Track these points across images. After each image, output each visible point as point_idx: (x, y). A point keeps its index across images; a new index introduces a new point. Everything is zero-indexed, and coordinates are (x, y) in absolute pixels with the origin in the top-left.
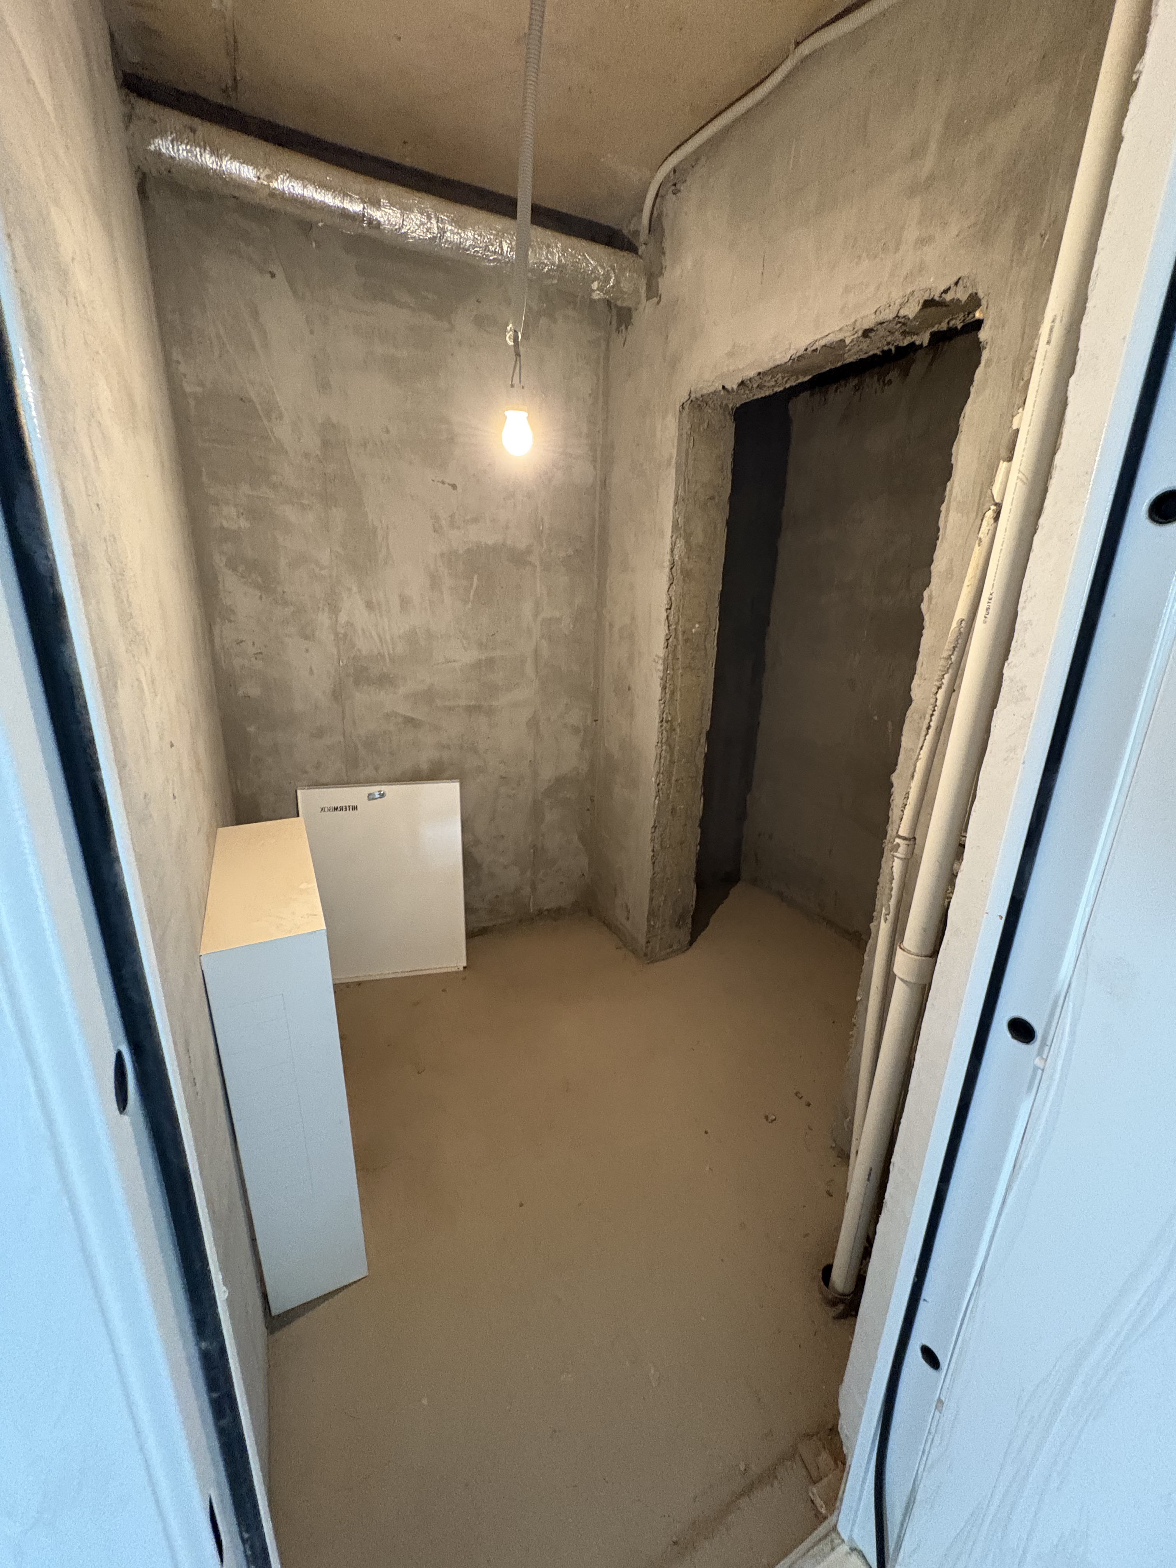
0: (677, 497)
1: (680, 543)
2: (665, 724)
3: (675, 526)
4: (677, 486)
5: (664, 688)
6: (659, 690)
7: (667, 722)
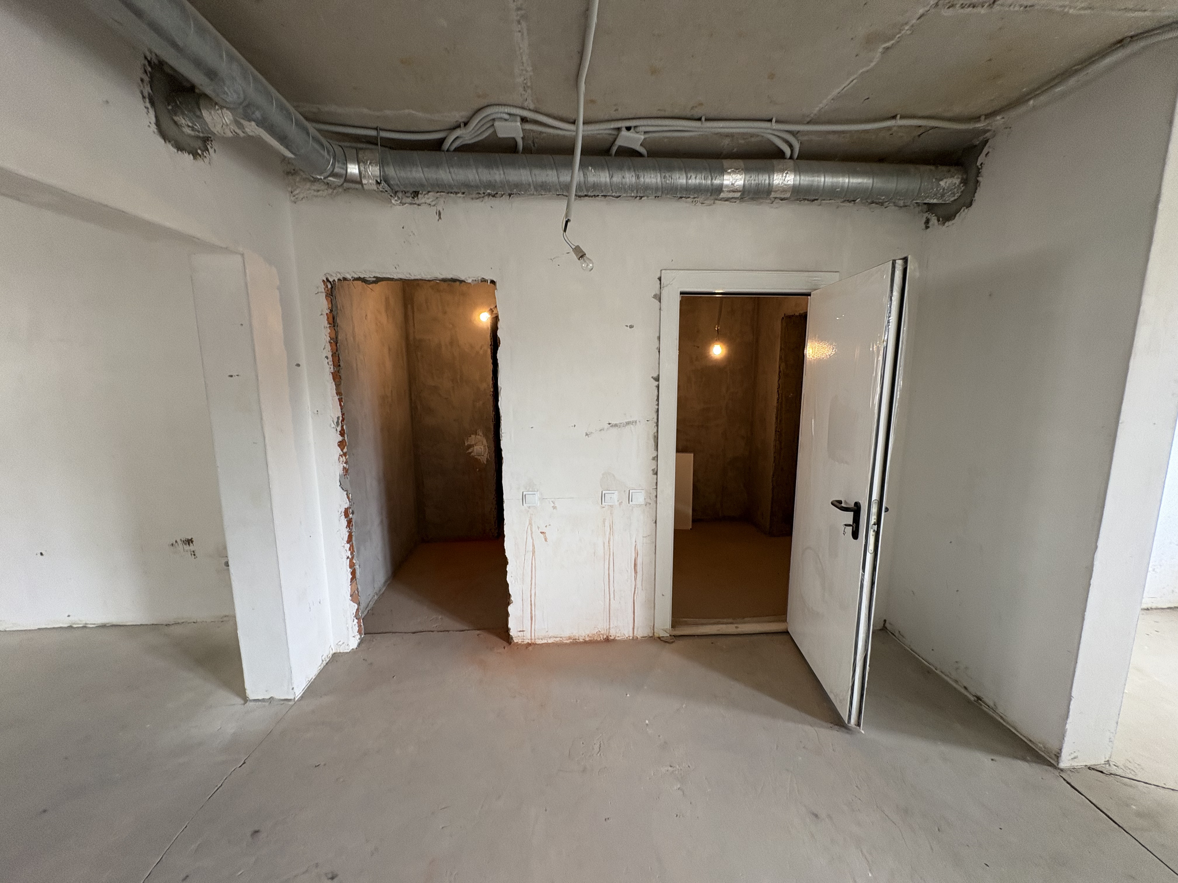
0: (781, 347)
1: (783, 365)
2: (777, 433)
3: (781, 358)
4: (781, 344)
5: (777, 418)
6: (774, 419)
7: (778, 431)
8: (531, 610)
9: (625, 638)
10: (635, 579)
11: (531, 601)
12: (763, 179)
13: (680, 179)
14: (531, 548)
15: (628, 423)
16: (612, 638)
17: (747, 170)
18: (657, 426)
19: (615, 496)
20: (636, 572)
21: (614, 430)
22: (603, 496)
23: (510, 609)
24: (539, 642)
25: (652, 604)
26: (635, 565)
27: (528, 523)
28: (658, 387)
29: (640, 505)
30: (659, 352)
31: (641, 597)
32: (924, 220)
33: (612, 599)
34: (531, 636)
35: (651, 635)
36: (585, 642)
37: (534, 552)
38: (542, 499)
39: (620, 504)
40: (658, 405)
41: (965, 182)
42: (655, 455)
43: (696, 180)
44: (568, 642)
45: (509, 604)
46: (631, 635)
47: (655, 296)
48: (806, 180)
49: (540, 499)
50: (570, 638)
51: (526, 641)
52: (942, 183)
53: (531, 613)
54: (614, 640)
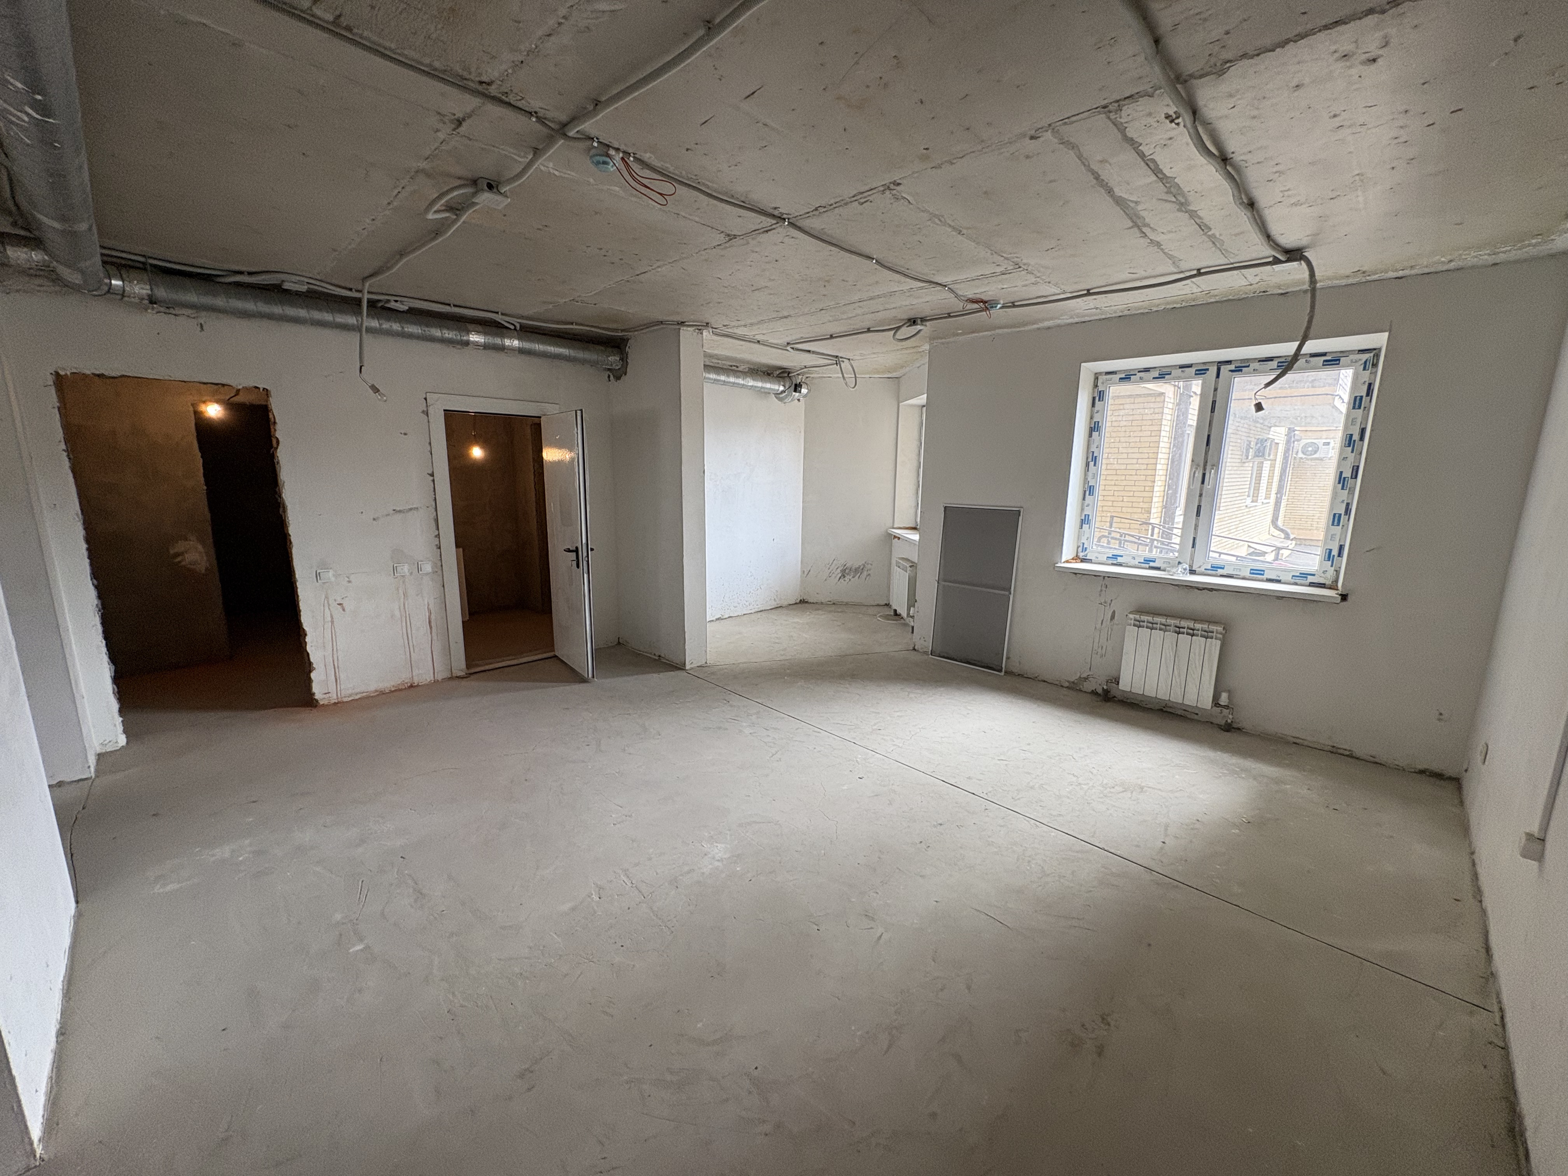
8: (335, 673)
9: (426, 682)
10: (431, 633)
11: (334, 665)
12: (498, 341)
13: (437, 333)
14: (329, 619)
15: (411, 509)
16: (416, 684)
17: (485, 334)
18: (436, 510)
19: (406, 568)
20: (431, 627)
21: (400, 516)
22: (394, 569)
23: (313, 675)
24: (345, 700)
25: (447, 650)
26: (430, 622)
27: (324, 596)
28: (433, 481)
29: (427, 574)
30: (431, 454)
31: (437, 647)
32: (607, 375)
33: (412, 653)
34: (337, 695)
35: (449, 676)
36: (391, 692)
37: (332, 622)
38: (336, 576)
39: (411, 574)
40: (435, 494)
41: (622, 359)
42: (437, 533)
43: (449, 334)
44: (376, 694)
45: (310, 672)
46: (432, 678)
47: (423, 412)
48: (527, 345)
49: (334, 575)
50: (376, 691)
51: (333, 701)
52: (610, 359)
53: (335, 676)
54: (418, 686)
